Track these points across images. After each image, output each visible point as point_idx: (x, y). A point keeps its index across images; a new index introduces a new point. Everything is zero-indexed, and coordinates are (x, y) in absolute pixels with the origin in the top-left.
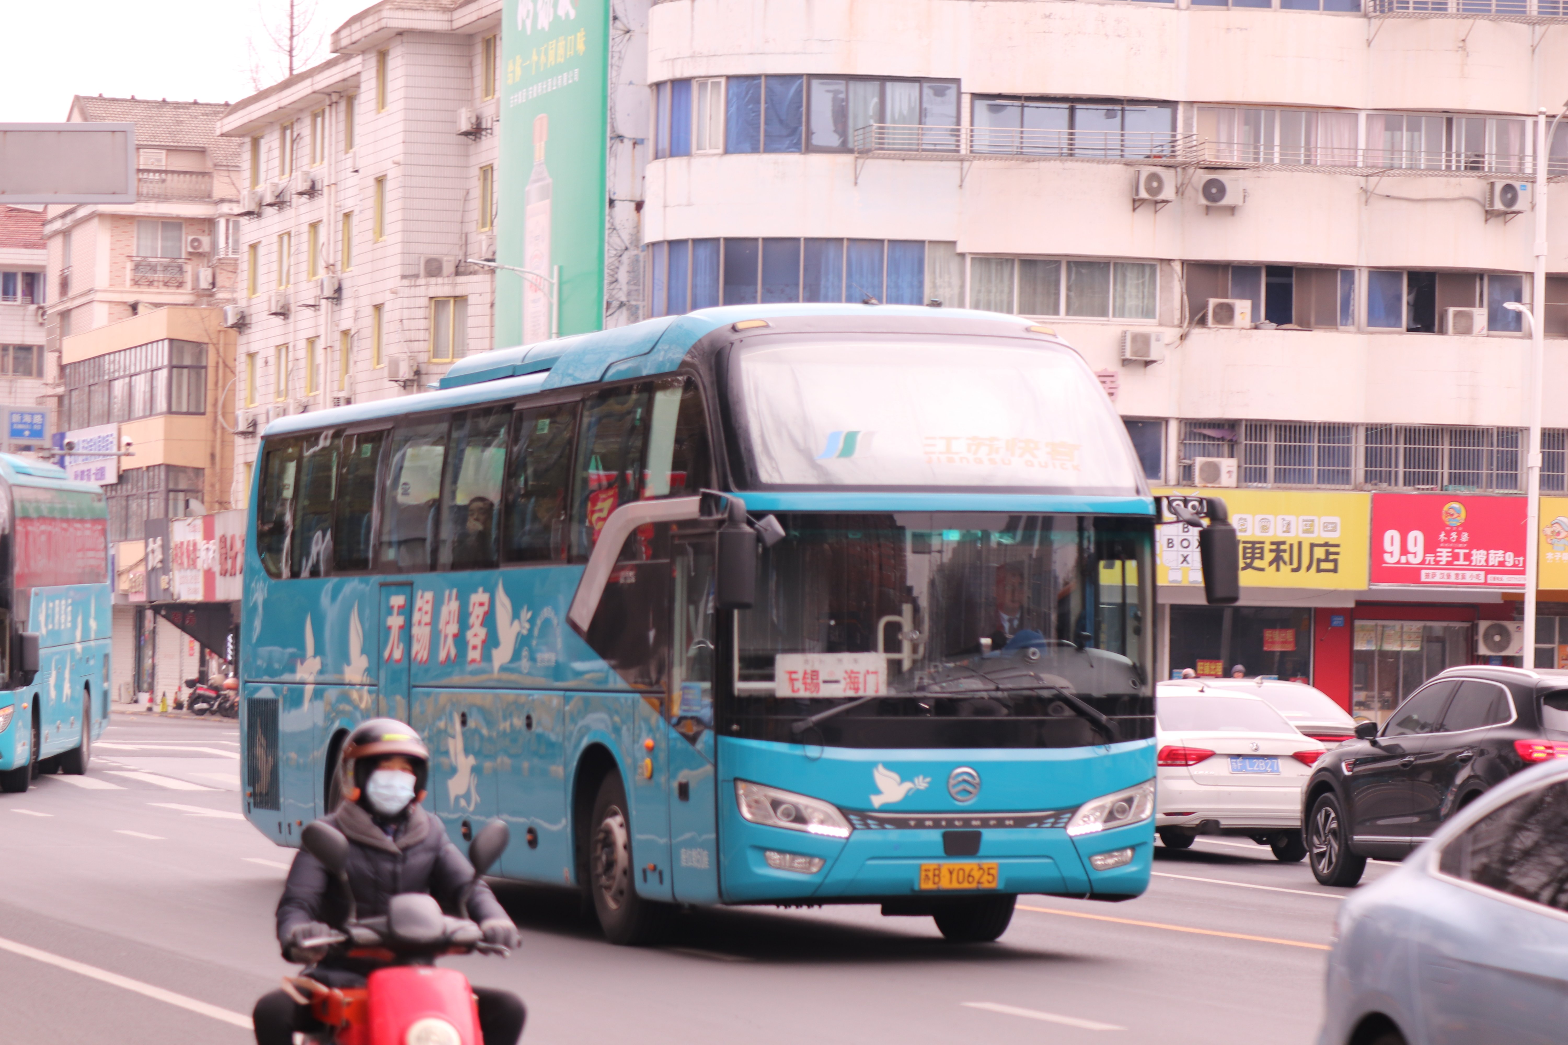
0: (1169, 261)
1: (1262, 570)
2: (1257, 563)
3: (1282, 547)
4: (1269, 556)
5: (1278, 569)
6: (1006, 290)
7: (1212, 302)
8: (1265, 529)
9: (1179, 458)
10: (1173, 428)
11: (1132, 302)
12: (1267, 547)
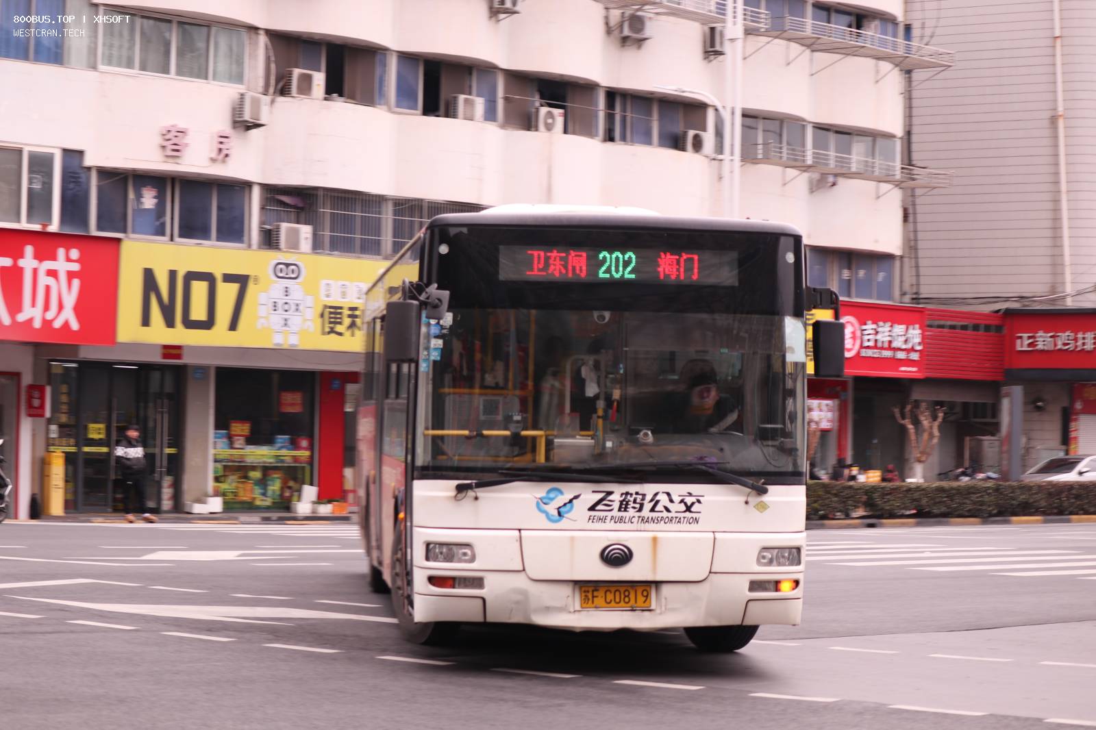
0: (257, 29)
1: (340, 334)
2: (339, 328)
3: (357, 313)
4: (347, 321)
5: (353, 335)
6: (126, 45)
7: (297, 72)
8: (344, 295)
9: (262, 223)
10: (256, 193)
11: (222, 66)
12: (346, 312)
